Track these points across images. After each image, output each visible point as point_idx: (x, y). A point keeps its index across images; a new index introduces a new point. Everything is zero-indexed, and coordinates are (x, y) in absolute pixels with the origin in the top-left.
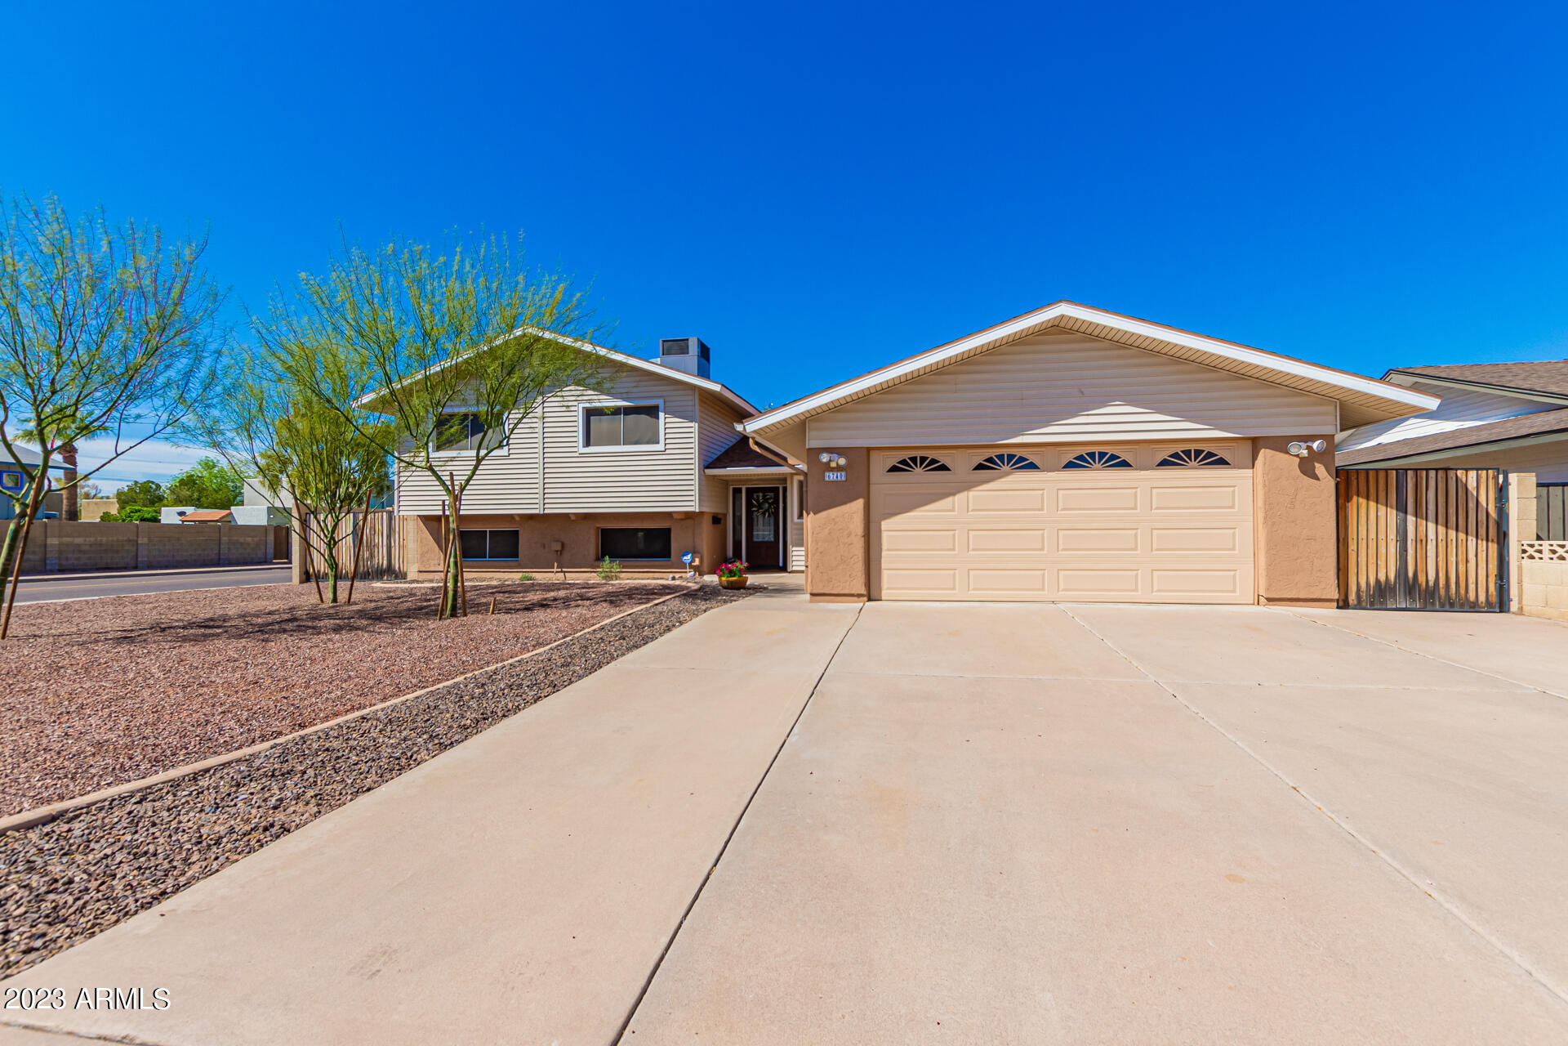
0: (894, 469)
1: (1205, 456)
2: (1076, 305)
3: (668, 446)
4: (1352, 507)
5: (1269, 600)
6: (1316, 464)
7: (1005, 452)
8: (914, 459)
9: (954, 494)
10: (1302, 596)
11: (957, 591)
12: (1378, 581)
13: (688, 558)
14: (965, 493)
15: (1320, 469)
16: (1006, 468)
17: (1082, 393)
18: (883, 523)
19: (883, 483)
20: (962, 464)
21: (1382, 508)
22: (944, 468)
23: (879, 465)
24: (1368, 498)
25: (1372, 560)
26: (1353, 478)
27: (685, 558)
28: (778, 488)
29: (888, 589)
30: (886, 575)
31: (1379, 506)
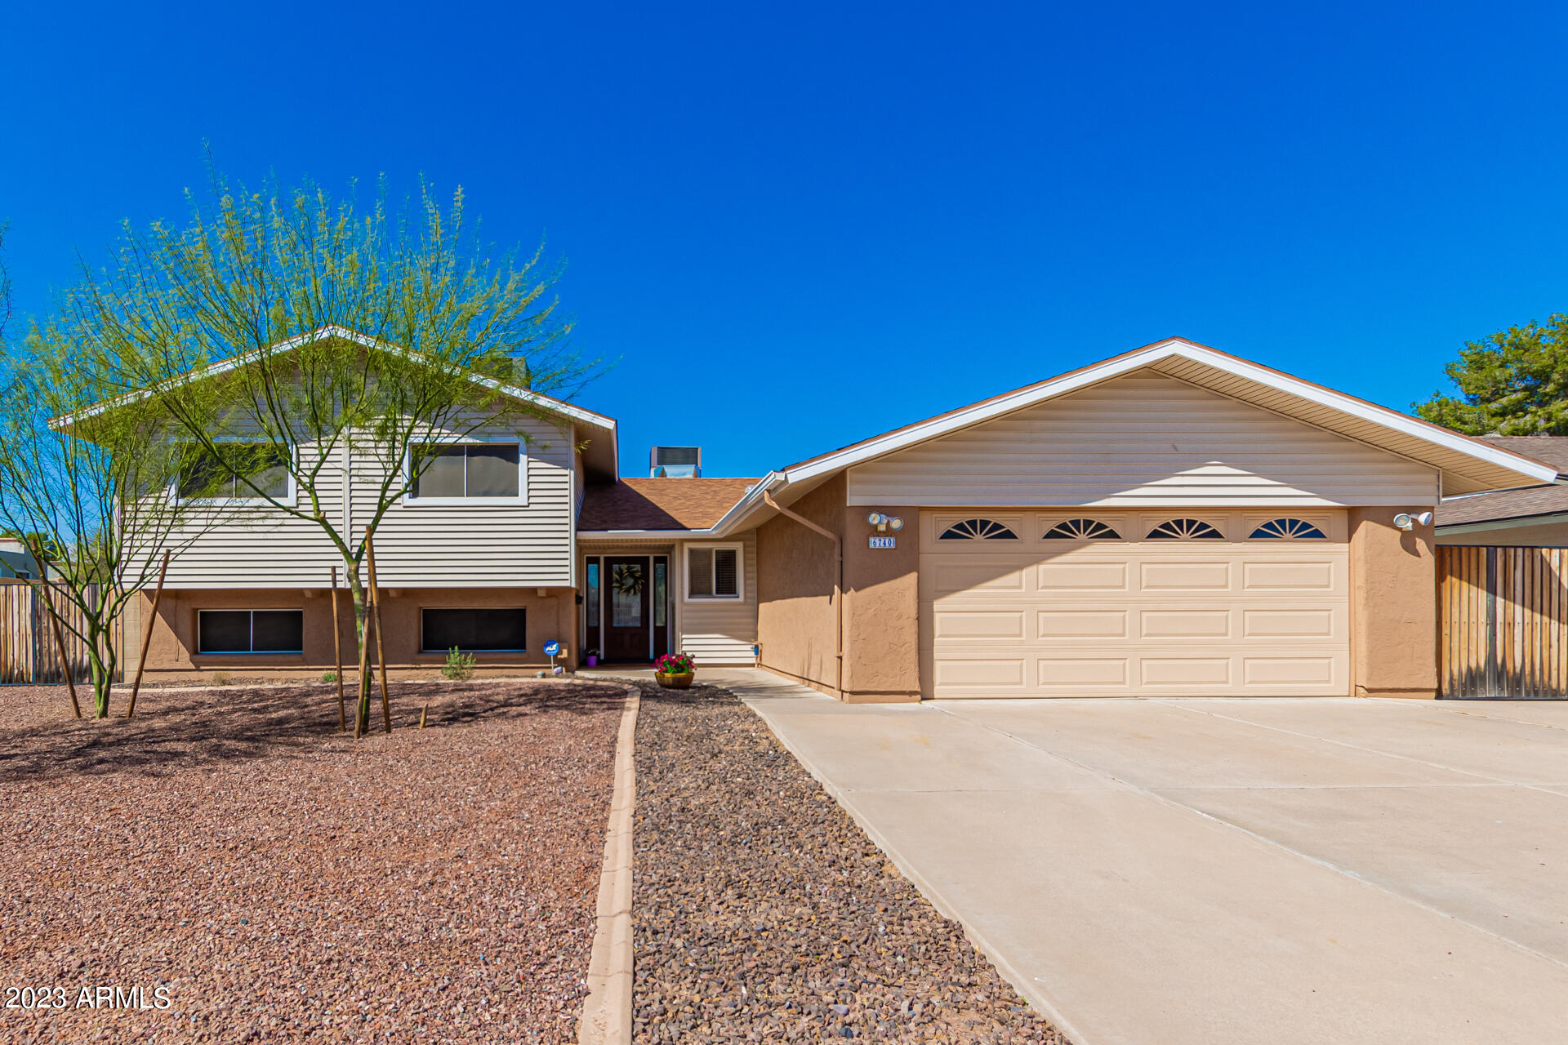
0: (949, 535)
1: (1301, 528)
2: (1191, 344)
3: (532, 500)
4: (1446, 585)
5: (1370, 691)
6: (1418, 540)
7: (1081, 517)
8: (973, 523)
9: (1020, 568)
10: (1402, 686)
11: (1024, 686)
12: (1469, 668)
13: (553, 649)
14: (1033, 569)
15: (1421, 545)
16: (1082, 537)
17: (1176, 448)
18: (935, 603)
19: (934, 551)
20: (1031, 530)
21: (1474, 589)
22: (1009, 535)
23: (931, 530)
24: (1461, 578)
25: (1464, 646)
26: (1447, 555)
27: (549, 648)
28: (648, 558)
29: (941, 684)
30: (938, 666)
31: (1471, 586)
